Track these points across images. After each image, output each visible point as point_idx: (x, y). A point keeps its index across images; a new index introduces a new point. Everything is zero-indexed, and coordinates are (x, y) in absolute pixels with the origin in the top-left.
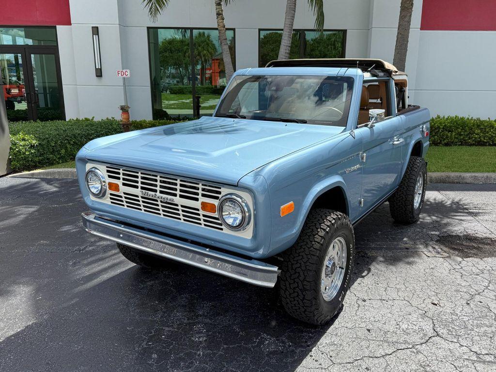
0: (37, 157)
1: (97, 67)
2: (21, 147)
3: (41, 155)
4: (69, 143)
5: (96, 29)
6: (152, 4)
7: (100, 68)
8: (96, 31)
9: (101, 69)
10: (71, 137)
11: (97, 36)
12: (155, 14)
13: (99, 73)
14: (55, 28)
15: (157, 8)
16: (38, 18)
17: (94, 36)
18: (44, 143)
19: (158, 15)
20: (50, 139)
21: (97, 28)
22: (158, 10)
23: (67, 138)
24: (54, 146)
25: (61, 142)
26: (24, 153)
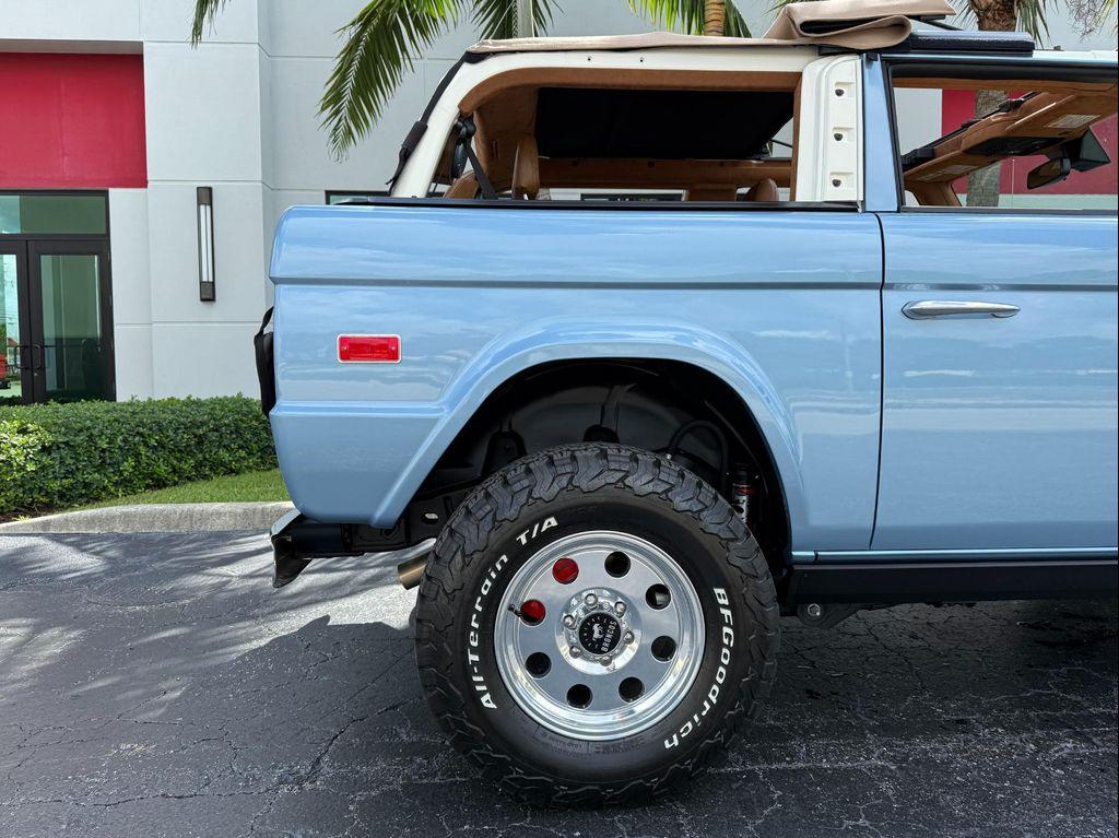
0: (56, 478)
1: (205, 279)
2: (13, 452)
3: (69, 473)
4: (146, 444)
5: (205, 193)
6: (340, 120)
7: (211, 280)
8: (205, 196)
9: (213, 283)
10: (151, 429)
11: (208, 208)
12: (345, 143)
13: (208, 293)
14: (105, 193)
15: (349, 128)
16: (66, 170)
17: (202, 207)
18: (79, 439)
19: (351, 148)
20: (95, 432)
21: (210, 189)
22: (350, 132)
23: (141, 430)
24: (103, 451)
25: (125, 441)
26: (22, 468)
